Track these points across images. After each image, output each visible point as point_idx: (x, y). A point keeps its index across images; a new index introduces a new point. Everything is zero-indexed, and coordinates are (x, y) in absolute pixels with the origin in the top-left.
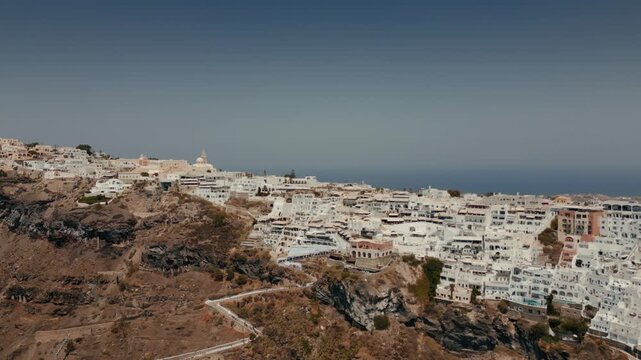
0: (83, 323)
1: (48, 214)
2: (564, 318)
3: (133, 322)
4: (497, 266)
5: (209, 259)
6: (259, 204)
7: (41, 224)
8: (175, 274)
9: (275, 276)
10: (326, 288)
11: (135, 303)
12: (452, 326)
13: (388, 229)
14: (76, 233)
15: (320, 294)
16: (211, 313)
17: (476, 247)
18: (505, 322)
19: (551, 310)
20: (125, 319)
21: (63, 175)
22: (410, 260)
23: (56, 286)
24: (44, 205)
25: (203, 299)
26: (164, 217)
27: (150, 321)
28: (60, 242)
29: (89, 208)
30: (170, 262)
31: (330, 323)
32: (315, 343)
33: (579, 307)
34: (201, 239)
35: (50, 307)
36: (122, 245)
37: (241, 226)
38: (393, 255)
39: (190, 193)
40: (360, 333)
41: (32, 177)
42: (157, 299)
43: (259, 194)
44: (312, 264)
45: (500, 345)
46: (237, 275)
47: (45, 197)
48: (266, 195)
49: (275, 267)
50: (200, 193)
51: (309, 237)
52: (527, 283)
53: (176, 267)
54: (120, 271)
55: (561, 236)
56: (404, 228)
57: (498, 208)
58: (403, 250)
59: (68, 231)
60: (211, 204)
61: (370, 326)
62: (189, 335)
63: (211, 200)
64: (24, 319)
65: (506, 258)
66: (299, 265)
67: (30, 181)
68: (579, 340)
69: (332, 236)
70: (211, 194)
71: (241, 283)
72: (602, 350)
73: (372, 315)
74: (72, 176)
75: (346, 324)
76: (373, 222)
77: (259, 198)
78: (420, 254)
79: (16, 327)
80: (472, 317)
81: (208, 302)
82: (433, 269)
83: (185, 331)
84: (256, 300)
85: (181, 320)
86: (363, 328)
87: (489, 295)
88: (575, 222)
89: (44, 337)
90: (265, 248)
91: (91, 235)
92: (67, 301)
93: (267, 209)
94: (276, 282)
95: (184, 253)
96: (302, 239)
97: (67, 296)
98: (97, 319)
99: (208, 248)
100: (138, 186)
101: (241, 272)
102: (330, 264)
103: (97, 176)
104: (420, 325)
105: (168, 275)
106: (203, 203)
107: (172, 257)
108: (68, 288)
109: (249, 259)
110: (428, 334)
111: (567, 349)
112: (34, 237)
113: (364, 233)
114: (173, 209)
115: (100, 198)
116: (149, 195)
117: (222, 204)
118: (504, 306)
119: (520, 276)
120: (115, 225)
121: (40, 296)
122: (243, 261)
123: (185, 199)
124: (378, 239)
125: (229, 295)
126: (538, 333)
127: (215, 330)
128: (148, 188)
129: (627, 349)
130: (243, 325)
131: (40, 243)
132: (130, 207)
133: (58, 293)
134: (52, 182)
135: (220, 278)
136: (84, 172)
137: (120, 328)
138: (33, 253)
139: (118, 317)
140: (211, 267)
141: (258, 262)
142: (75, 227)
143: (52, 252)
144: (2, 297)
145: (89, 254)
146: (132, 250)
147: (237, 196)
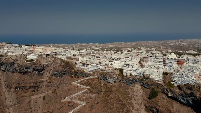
0: (42, 92)
1: (16, 65)
2: (146, 76)
3: (56, 90)
4: (133, 69)
5: (68, 73)
6: (74, 59)
7: (15, 69)
8: (61, 78)
9: (87, 75)
10: (101, 77)
11: (56, 86)
12: (128, 81)
13: (111, 63)
14: (30, 70)
15: (100, 78)
16: (74, 85)
17: (128, 66)
18: (136, 79)
19: (144, 76)
20: (54, 90)
21: (15, 54)
22: (116, 69)
23: (31, 85)
24: (13, 63)
25: (71, 82)
26: (52, 64)
27: (60, 89)
28: (25, 73)
29: (31, 63)
30: (60, 75)
31: (103, 83)
32: (102, 88)
33: (148, 75)
34: (65, 68)
35: (31, 90)
36: (42, 72)
37: (72, 64)
38: (113, 68)
39: (56, 57)
40: (111, 84)
41: (3, 55)
42: (60, 84)
43: (73, 56)
44: (95, 72)
45: (136, 83)
46: (77, 76)
47: (12, 61)
48: (76, 56)
49: (87, 73)
50: (59, 57)
51: (92, 66)
52: (139, 71)
53: (61, 76)
54: (45, 79)
55: (142, 62)
56: (113, 63)
57: (131, 58)
58: (115, 67)
59: (27, 70)
60: (63, 59)
61: (113, 83)
63: (62, 58)
65: (134, 67)
66: (92, 72)
67: (3, 56)
68: (149, 80)
69: (98, 65)
70: (62, 57)
71: (78, 77)
72: (152, 81)
73: (113, 81)
74: (18, 54)
75: (107, 83)
76: (107, 62)
77: (74, 57)
78: (118, 67)
79: (22, 96)
80: (131, 79)
81: (72, 83)
82: (121, 71)
83: (70, 90)
84: (84, 81)
85: (68, 88)
86: (112, 83)
87: (133, 74)
88: (144, 60)
89: (33, 97)
90: (82, 69)
91: (34, 70)
92: (35, 88)
93: (78, 60)
94: (88, 77)
95: (63, 73)
96: (91, 67)
98: (46, 91)
99: (68, 71)
100: (40, 56)
102: (101, 72)
103: (25, 53)
104: (121, 81)
105: (60, 78)
106: (61, 59)
107: (60, 74)
108: (35, 85)
109: (79, 72)
110: (123, 83)
111: (147, 82)
112: (13, 72)
113: (106, 64)
114: (54, 61)
115: (32, 60)
116: (44, 58)
117: (65, 59)
118: (136, 76)
119: (137, 70)
120: (40, 67)
121: (27, 88)
122: (78, 73)
123: (56, 59)
124: (110, 66)
125: (76, 81)
126: (142, 80)
127: (77, 89)
128: (43, 56)
129: (156, 80)
130: (83, 87)
131: (16, 74)
132: (41, 62)
133: (32, 86)
134: (12, 56)
135: (73, 77)
136: (21, 53)
137: (54, 92)
138: (16, 77)
139: (52, 90)
140: (69, 75)
141: (82, 73)
142: (29, 69)
143: (23, 76)
144: (12, 90)
145: (35, 75)
146: (45, 73)
147: (68, 57)
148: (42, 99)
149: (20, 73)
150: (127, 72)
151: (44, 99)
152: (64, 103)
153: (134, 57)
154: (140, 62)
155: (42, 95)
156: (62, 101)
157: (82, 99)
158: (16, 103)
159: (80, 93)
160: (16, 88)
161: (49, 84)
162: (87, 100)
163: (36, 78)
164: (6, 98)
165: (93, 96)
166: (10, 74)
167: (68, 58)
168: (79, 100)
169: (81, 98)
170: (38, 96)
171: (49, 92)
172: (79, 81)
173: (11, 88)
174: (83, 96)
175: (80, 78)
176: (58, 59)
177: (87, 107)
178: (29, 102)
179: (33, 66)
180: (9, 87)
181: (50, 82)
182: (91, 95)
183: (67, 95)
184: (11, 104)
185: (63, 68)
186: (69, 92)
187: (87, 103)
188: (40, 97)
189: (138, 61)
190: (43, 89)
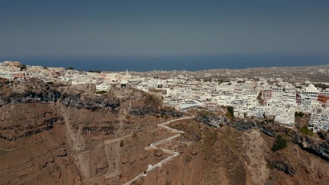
0: (119, 136)
1: (82, 98)
2: (268, 118)
3: (137, 134)
4: (249, 107)
5: (153, 111)
6: (160, 91)
7: (81, 103)
8: (143, 117)
9: (179, 115)
10: (200, 117)
11: (136, 127)
12: (240, 124)
13: (214, 98)
14: (101, 106)
15: (198, 119)
16: (161, 128)
17: (241, 102)
18: (253, 121)
19: (265, 117)
20: (135, 133)
21: (80, 83)
22: (223, 107)
23: (104, 125)
24: (78, 95)
25: (157, 124)
26: (130, 98)
27: (142, 133)
28: (94, 109)
29: (102, 96)
30: (142, 113)
31: (204, 127)
32: (202, 133)
33: (271, 116)
34: (148, 104)
35: (103, 132)
36: (117, 109)
37: (158, 99)
38: (218, 106)
39: (135, 88)
40: (215, 129)
41: (65, 84)
42: (142, 126)
43: (158, 87)
44: (191, 111)
45: (253, 127)
46: (164, 116)
47: (78, 92)
48: (162, 87)
49: (179, 112)
50: (139, 88)
51: (186, 102)
52: (257, 111)
53: (143, 115)
54: (121, 118)
55: (262, 97)
56: (217, 98)
57: (245, 90)
58: (220, 104)
59: (97, 105)
60: (144, 91)
61: (218, 127)
62: (157, 135)
63: (143, 90)
64: (95, 138)
65: (250, 105)
66: (186, 111)
67: (64, 86)
68: (273, 124)
69: (194, 101)
70: (143, 88)
71: (167, 118)
72: (279, 125)
73: (219, 123)
74: (84, 83)
75: (209, 127)
76: (209, 97)
77: (160, 89)
78: (225, 105)
79: (93, 140)
80: (246, 121)
81: (159, 125)
82: (230, 110)
84: (174, 123)
85: (153, 131)
86: (216, 127)
87: (249, 115)
88: (266, 94)
89: (108, 142)
90: (172, 106)
91: (107, 106)
92: (109, 130)
93: (165, 92)
94: (180, 117)
95: (145, 110)
96: (184, 103)
97: (109, 128)
98: (124, 134)
99: (152, 107)
100: (113, 86)
101: (165, 114)
102: (199, 110)
103: (94, 82)
104: (231, 125)
105: (141, 118)
106: (142, 92)
107: (142, 111)
108: (108, 125)
110: (233, 127)
111: (270, 126)
112: (79, 108)
113: (207, 100)
114: (132, 94)
115: (104, 92)
116: (119, 89)
117: (147, 91)
118: (253, 117)
119: (255, 109)
120: (115, 102)
121: (98, 129)
122: (165, 111)
123: (135, 90)
124: (213, 101)
125: (164, 122)
126: (262, 123)
127: (165, 133)
128: (117, 86)
129: (284, 124)
130: (174, 131)
131: (82, 110)
132: (115, 94)
133: (105, 127)
134: (77, 86)
135: (158, 117)
136: (88, 81)
137: (135, 136)
138: (83, 114)
139: (132, 133)
140: (154, 114)
141: (171, 111)
142: (100, 103)
143: (92, 113)
144: (79, 131)
145: (108, 112)
146: (121, 111)
147: (151, 88)
148: (119, 145)
149: (88, 108)
150: (239, 112)
151: (122, 145)
152: (149, 152)
153: (249, 90)
154: (258, 96)
155: (119, 140)
156: (146, 148)
157: (173, 148)
158: (86, 149)
159: (169, 139)
160: (84, 129)
161: (128, 125)
162: (181, 149)
163: (109, 116)
164: (72, 142)
165: (189, 144)
166: (75, 109)
167: (151, 90)
168: (170, 148)
169: (171, 146)
170: (113, 141)
171: (127, 136)
172: (168, 122)
173: (77, 129)
174: (174, 143)
175: (169, 119)
176: (137, 90)
177: (181, 158)
178: (102, 148)
179: (106, 100)
180: (75, 127)
181: (128, 123)
182: (185, 142)
183: (153, 142)
184: (79, 149)
185: (145, 103)
186: (155, 137)
187: (180, 153)
188: (116, 142)
189: (256, 96)
190: (119, 131)
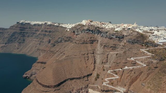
0: (117, 51)
1: (108, 34)
3: (127, 52)
5: (140, 42)
6: (151, 32)
7: (107, 36)
8: (133, 45)
9: (156, 45)
11: (127, 48)
14: (114, 37)
16: (142, 52)
20: (125, 51)
21: (109, 27)
23: (112, 45)
24: (107, 32)
25: (140, 49)
26: (130, 35)
27: (130, 52)
28: (111, 38)
29: (115, 33)
30: (132, 42)
34: (138, 39)
35: (111, 48)
36: (122, 39)
37: (147, 36)
39: (135, 30)
41: (103, 28)
42: (130, 48)
44: (165, 44)
46: (147, 45)
47: (107, 31)
48: (153, 30)
50: (137, 30)
51: (164, 38)
53: (134, 43)
54: (122, 44)
59: (112, 37)
62: (138, 54)
63: (139, 31)
64: (107, 50)
66: (162, 44)
70: (139, 30)
71: (148, 47)
74: (111, 27)
79: (106, 51)
81: (141, 50)
83: (137, 54)
84: (152, 50)
85: (136, 52)
89: (111, 53)
90: (153, 40)
91: (116, 37)
92: (114, 48)
93: (153, 33)
94: (156, 47)
95: (135, 41)
97: (114, 47)
99: (140, 40)
100: (124, 29)
103: (115, 27)
105: (132, 45)
106: (138, 32)
108: (114, 46)
109: (149, 42)
114: (131, 33)
115: (117, 31)
116: (126, 31)
117: (142, 32)
120: (121, 36)
121: (109, 47)
122: (148, 43)
123: (134, 31)
125: (145, 49)
127: (143, 54)
128: (126, 29)
130: (149, 54)
131: (107, 39)
132: (123, 32)
133: (112, 46)
134: (107, 28)
135: (143, 46)
136: (113, 27)
137: (125, 52)
138: (106, 40)
139: (124, 51)
140: (141, 44)
141: (152, 43)
142: (114, 36)
143: (110, 40)
144: (102, 47)
145: (116, 41)
146: (124, 40)
147: (145, 31)
149: (109, 38)
151: (117, 55)
152: (129, 61)
155: (116, 53)
156: (128, 59)
157: (144, 62)
158: (102, 54)
159: (144, 57)
160: (104, 46)
161: (123, 47)
162: (149, 64)
164: (98, 50)
165: (155, 61)
166: (104, 38)
167: (144, 32)
168: (142, 62)
169: (144, 61)
170: (114, 53)
171: (121, 52)
172: (148, 49)
173: (102, 46)
174: (146, 60)
177: (146, 68)
178: (108, 55)
179: (116, 35)
180: (101, 45)
181: (124, 46)
182: (152, 60)
183: (133, 57)
184: (99, 53)
185: (136, 38)
187: (147, 65)
188: (115, 54)
190: (118, 49)
